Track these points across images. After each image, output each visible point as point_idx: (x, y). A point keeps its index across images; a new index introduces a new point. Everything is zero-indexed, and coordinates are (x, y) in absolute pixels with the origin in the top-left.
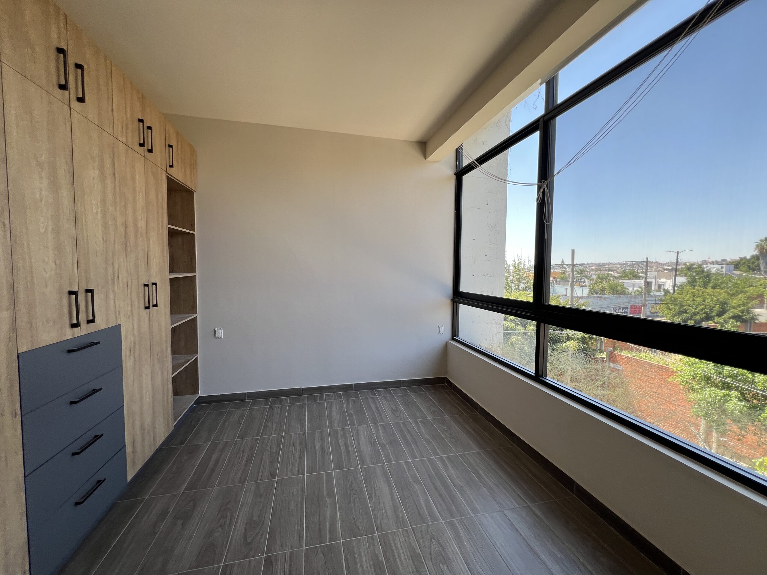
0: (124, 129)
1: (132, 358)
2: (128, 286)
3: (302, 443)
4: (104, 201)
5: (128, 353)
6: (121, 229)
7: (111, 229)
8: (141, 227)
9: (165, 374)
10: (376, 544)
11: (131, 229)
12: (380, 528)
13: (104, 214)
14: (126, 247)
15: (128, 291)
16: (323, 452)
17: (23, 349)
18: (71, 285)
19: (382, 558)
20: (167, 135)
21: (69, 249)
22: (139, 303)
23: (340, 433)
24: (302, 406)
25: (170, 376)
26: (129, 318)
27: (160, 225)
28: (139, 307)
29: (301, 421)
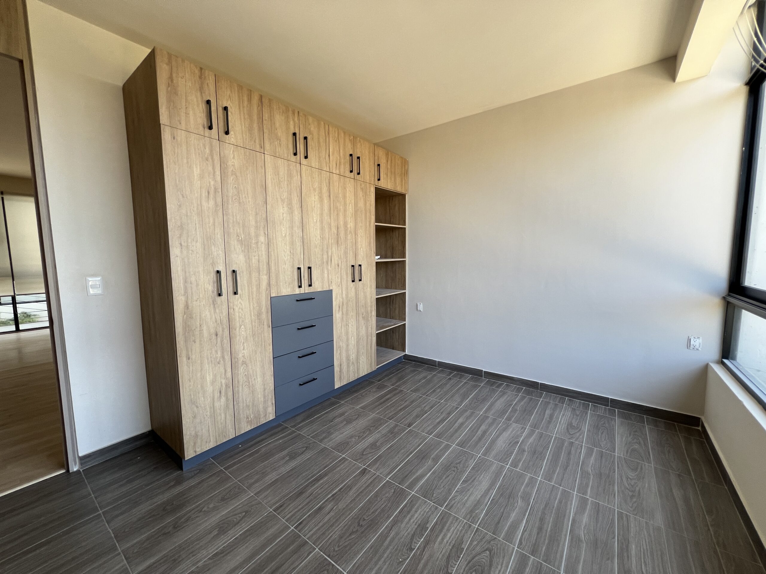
0: (338, 165)
1: (341, 312)
2: (338, 266)
3: (449, 414)
4: (322, 214)
5: (337, 309)
6: (334, 230)
7: (327, 230)
8: (350, 227)
9: (370, 329)
10: (435, 513)
11: (342, 230)
12: (450, 507)
13: (322, 222)
14: (337, 242)
15: (338, 269)
16: (459, 427)
17: (273, 295)
18: (299, 264)
19: (430, 526)
20: (376, 158)
21: (298, 244)
22: (347, 277)
23: (489, 420)
24: (476, 387)
25: (374, 331)
26: (339, 286)
27: (368, 224)
28: (347, 281)
29: (464, 397)
